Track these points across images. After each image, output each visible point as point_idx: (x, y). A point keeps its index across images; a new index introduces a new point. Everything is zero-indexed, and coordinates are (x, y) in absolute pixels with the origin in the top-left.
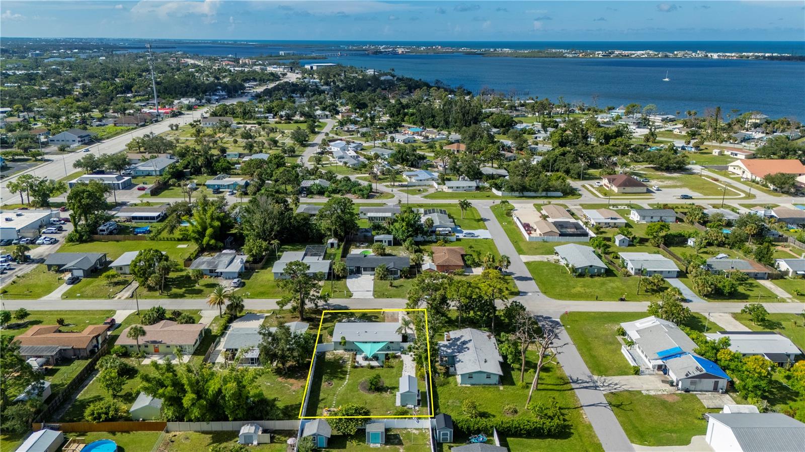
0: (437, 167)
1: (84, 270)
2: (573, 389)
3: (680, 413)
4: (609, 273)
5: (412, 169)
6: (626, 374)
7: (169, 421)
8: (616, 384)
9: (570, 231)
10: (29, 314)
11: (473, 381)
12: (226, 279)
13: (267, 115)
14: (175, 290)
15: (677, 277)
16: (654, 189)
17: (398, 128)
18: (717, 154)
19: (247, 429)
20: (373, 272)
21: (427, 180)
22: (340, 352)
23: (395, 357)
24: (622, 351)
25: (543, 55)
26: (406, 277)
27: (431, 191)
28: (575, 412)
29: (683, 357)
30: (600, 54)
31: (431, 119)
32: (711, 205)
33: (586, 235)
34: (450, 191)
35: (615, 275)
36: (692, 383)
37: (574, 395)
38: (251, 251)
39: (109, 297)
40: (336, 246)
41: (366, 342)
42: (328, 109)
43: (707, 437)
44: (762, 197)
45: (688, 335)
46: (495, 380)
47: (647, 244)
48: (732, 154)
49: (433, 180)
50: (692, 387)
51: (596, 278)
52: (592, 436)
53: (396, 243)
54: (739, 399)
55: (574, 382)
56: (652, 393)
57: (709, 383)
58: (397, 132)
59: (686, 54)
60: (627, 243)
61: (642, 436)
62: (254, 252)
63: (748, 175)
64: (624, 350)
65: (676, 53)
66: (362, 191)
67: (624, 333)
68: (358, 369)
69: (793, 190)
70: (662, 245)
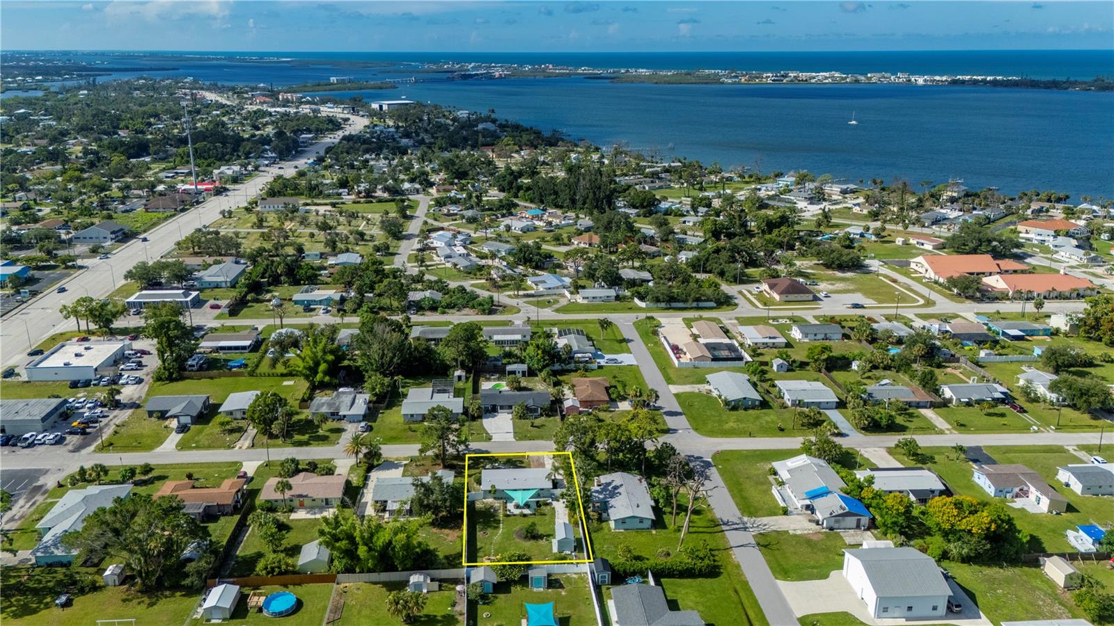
0: (567, 268)
1: (191, 416)
2: (723, 531)
3: (823, 550)
4: (764, 405)
5: (537, 271)
6: (775, 514)
7: (338, 573)
8: (765, 525)
9: (725, 353)
10: (153, 469)
11: (626, 526)
12: (350, 422)
13: (341, 191)
14: (297, 437)
15: (836, 408)
16: (821, 295)
17: (513, 210)
18: (900, 244)
19: (415, 578)
20: (510, 411)
21: (558, 288)
22: (490, 500)
23: (547, 504)
24: (773, 491)
25: (693, 80)
26: (548, 416)
27: (563, 302)
28: (724, 553)
29: (829, 496)
30: (768, 77)
31: (553, 197)
32: (884, 315)
33: (740, 358)
34: (585, 302)
35: (770, 407)
36: (837, 522)
37: (724, 537)
38: (373, 389)
39: (229, 447)
40: (463, 379)
41: (516, 490)
42: (417, 180)
43: (844, 571)
44: (944, 305)
45: (838, 473)
46: (647, 524)
47: (808, 368)
48: (918, 243)
49: (564, 288)
50: (836, 526)
51: (751, 412)
52: (740, 574)
53: (531, 373)
54: (879, 535)
55: (724, 524)
56: (799, 532)
57: (852, 521)
58: (511, 214)
59: (884, 77)
60: (785, 368)
61: (786, 573)
62: (377, 390)
63: (931, 274)
64: (774, 491)
65: (869, 75)
66: (483, 305)
67: (775, 473)
68: (511, 518)
69: (978, 295)
70: (823, 370)
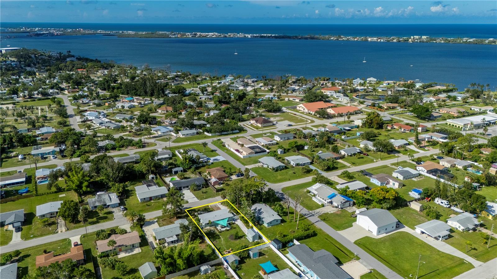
2: (306, 218)
4: (286, 168)
6: (320, 208)
8: (319, 212)
9: (258, 150)
15: (311, 164)
16: (275, 123)
21: (168, 132)
24: (313, 199)
28: (312, 226)
29: (336, 196)
30: (189, 35)
33: (265, 152)
35: (288, 168)
36: (343, 205)
37: (308, 220)
45: (332, 187)
46: (279, 222)
47: (290, 151)
50: (343, 207)
51: (282, 171)
52: (324, 232)
55: (305, 215)
56: (332, 212)
57: (348, 204)
60: (283, 152)
67: (310, 192)
70: (297, 151)
